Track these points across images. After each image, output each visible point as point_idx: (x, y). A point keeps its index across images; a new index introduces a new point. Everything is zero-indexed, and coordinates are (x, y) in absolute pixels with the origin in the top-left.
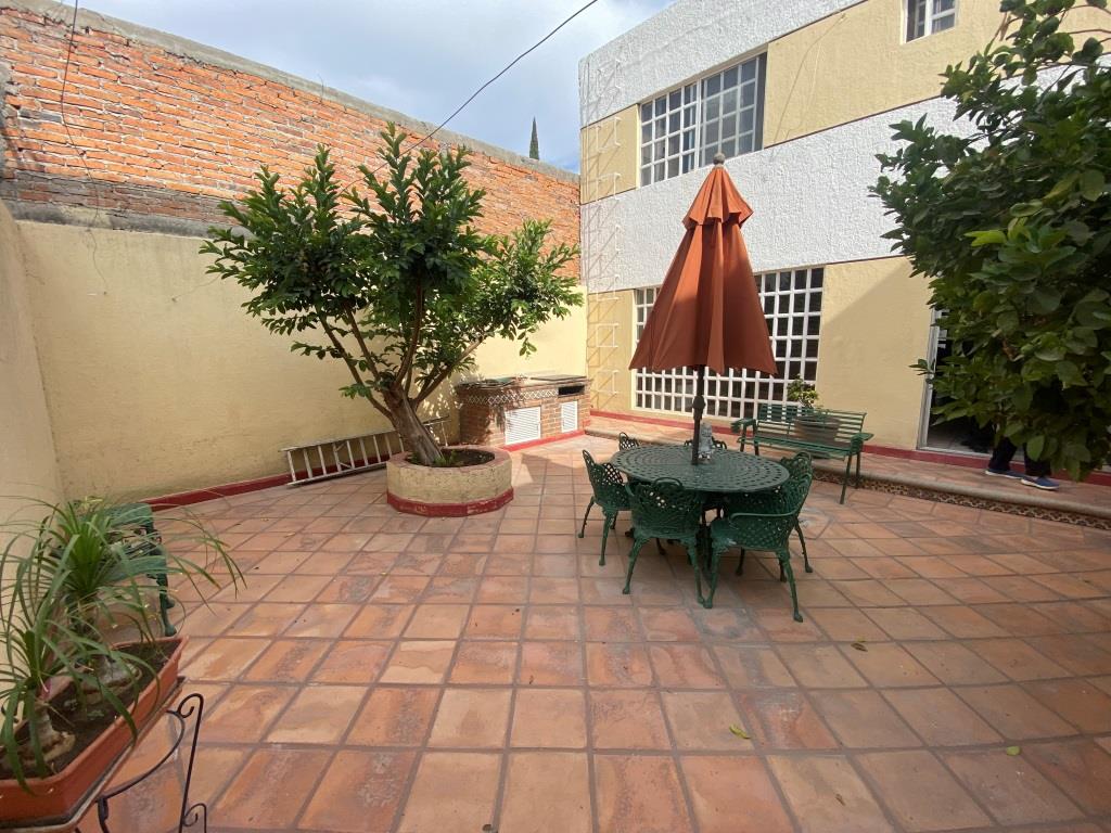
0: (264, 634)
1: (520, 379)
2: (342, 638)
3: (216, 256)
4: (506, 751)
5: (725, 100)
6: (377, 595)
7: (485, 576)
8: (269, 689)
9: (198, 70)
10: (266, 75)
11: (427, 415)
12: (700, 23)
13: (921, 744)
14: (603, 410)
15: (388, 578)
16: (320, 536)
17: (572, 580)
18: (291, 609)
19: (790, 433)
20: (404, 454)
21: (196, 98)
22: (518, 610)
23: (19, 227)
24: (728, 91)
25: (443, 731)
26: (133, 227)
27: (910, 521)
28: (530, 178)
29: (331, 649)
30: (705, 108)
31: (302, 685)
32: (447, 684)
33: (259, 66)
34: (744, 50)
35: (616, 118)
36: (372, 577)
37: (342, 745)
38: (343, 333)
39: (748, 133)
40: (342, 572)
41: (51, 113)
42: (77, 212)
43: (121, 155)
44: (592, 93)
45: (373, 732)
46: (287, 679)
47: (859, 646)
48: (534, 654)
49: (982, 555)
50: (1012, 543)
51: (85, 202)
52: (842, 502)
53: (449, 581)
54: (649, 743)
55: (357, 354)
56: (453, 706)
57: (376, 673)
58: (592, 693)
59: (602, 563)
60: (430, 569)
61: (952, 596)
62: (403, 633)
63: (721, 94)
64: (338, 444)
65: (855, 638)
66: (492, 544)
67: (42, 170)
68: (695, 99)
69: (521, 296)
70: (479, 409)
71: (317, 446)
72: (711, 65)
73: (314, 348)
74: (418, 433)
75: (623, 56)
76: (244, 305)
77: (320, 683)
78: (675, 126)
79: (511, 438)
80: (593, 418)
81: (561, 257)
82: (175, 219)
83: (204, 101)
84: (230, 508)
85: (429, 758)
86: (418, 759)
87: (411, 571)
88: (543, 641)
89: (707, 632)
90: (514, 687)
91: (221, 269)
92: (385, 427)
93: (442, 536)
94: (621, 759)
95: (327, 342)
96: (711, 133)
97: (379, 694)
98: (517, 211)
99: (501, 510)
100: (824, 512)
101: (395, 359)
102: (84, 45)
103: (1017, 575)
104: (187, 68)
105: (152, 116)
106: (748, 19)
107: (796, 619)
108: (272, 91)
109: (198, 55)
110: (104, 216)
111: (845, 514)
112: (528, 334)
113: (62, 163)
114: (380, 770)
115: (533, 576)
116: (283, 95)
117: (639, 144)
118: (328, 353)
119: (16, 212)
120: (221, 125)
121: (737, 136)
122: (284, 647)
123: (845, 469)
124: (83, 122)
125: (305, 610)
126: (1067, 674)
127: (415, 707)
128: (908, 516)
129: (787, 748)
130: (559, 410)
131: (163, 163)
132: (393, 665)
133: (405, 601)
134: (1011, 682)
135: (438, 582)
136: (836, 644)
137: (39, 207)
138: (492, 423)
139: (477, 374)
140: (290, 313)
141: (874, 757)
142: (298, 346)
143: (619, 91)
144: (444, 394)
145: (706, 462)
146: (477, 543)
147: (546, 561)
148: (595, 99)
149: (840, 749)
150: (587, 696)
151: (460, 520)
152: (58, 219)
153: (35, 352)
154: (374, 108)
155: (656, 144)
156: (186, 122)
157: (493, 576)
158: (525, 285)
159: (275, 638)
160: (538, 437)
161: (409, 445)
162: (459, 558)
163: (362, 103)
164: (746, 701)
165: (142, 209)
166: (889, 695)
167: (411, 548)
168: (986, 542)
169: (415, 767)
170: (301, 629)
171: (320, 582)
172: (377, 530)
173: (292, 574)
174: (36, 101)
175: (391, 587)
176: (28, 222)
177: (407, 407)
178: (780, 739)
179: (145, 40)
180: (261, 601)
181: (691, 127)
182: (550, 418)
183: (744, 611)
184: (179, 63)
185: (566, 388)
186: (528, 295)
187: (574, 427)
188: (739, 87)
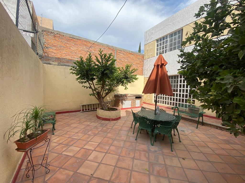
0: (68, 137)
1: (127, 94)
2: (80, 139)
3: (72, 70)
4: (100, 163)
5: (174, 38)
6: (89, 133)
7: (109, 133)
8: (65, 146)
9: (74, 39)
10: (85, 40)
11: (108, 100)
12: (169, 24)
13: (187, 180)
14: (146, 102)
15: (91, 130)
16: (83, 121)
17: (125, 136)
18: (73, 133)
19: (186, 111)
20: (100, 108)
21: (73, 44)
22: (113, 140)
23: (44, 65)
24: (175, 36)
25: (91, 158)
26: (61, 65)
27: (213, 134)
28: (133, 55)
29: (77, 141)
30: (170, 40)
31: (70, 146)
32: (94, 150)
33: (84, 38)
34: (178, 28)
35: (151, 43)
36: (88, 130)
37: (73, 156)
38: (91, 84)
39: (179, 45)
40: (84, 128)
41: (51, 47)
42: (53, 63)
43: (61, 54)
44: (147, 38)
45: (79, 156)
46: (68, 144)
47: (183, 159)
48: (112, 148)
49: (228, 144)
50: (238, 142)
51: (54, 61)
52: (197, 128)
53: (102, 132)
54: (127, 168)
55: (93, 88)
56: (94, 154)
57: (83, 146)
58: (120, 157)
59: (133, 134)
60: (99, 130)
61: (214, 152)
62: (90, 140)
63: (173, 37)
64: (90, 105)
65: (183, 157)
66: (112, 127)
67: (48, 56)
68: (168, 38)
69: (125, 78)
70: (118, 100)
71: (86, 105)
72: (171, 32)
73: (86, 87)
74: (103, 104)
75: (153, 31)
76: (76, 79)
77: (73, 146)
78: (163, 44)
79: (124, 107)
80: (143, 104)
81: (134, 71)
82: (68, 64)
83: (75, 44)
84: (70, 115)
85: (86, 161)
86: (85, 161)
87: (96, 130)
88: (115, 146)
89: (150, 150)
90: (106, 153)
91: (72, 73)
92: (98, 102)
93: (104, 124)
94: (121, 169)
95: (88, 85)
96: (171, 45)
97: (83, 150)
98: (130, 61)
99: (117, 121)
100: (191, 130)
101: (100, 89)
102: (57, 36)
103: (235, 150)
104: (72, 39)
105: (66, 47)
106: (179, 22)
107: (171, 151)
108: (86, 42)
109: (74, 37)
110: (57, 64)
111: (197, 131)
112: (126, 86)
113: (52, 55)
114: (78, 162)
115: (118, 134)
116: (88, 43)
117: (156, 48)
118: (88, 88)
119: (44, 63)
120: (77, 48)
121: (177, 46)
122: (70, 139)
123: (198, 120)
124: (55, 48)
125: (76, 134)
126: (235, 173)
127: (87, 153)
128: (213, 133)
129: (156, 175)
130: (136, 101)
131: (67, 55)
132: (87, 145)
133: (92, 135)
134: (218, 172)
135: (100, 132)
136: (178, 157)
137: (47, 62)
138: (120, 103)
139: (119, 93)
140: (83, 80)
141: (174, 180)
142: (83, 86)
143: (152, 38)
144: (112, 97)
145: (158, 114)
146: (110, 126)
147: (122, 132)
148: (147, 39)
149: (168, 177)
150: (119, 157)
151: (108, 122)
152: (50, 64)
153: (43, 85)
154: (103, 44)
155: (159, 47)
156: (71, 48)
157: (111, 133)
158: (126, 76)
159: (69, 138)
160: (130, 107)
161: (101, 106)
162: (105, 129)
163: (101, 43)
164: (151, 165)
165: (63, 62)
166: (185, 170)
167: (97, 126)
168: (231, 141)
169: (84, 162)
170: (73, 137)
171: (80, 129)
172: (92, 121)
173: (76, 127)
174: (49, 45)
175: (91, 132)
176: (45, 64)
177: (102, 99)
178: (155, 173)
179: (66, 35)
180: (69, 131)
181: (167, 44)
182: (133, 103)
183: (160, 147)
184: (71, 39)
185: (137, 97)
186: (126, 78)
187: (139, 106)
188: (177, 36)
